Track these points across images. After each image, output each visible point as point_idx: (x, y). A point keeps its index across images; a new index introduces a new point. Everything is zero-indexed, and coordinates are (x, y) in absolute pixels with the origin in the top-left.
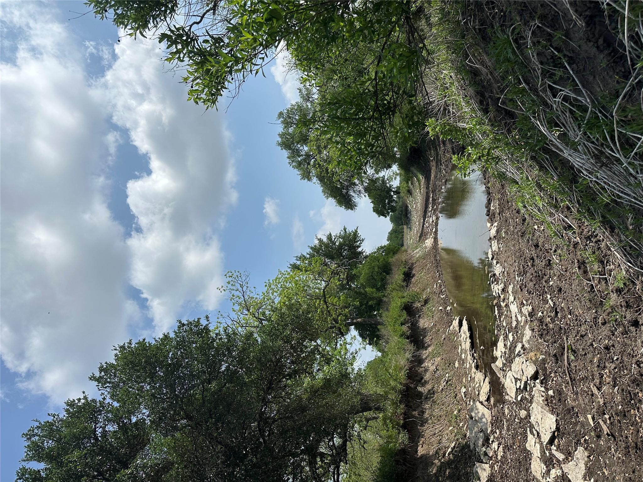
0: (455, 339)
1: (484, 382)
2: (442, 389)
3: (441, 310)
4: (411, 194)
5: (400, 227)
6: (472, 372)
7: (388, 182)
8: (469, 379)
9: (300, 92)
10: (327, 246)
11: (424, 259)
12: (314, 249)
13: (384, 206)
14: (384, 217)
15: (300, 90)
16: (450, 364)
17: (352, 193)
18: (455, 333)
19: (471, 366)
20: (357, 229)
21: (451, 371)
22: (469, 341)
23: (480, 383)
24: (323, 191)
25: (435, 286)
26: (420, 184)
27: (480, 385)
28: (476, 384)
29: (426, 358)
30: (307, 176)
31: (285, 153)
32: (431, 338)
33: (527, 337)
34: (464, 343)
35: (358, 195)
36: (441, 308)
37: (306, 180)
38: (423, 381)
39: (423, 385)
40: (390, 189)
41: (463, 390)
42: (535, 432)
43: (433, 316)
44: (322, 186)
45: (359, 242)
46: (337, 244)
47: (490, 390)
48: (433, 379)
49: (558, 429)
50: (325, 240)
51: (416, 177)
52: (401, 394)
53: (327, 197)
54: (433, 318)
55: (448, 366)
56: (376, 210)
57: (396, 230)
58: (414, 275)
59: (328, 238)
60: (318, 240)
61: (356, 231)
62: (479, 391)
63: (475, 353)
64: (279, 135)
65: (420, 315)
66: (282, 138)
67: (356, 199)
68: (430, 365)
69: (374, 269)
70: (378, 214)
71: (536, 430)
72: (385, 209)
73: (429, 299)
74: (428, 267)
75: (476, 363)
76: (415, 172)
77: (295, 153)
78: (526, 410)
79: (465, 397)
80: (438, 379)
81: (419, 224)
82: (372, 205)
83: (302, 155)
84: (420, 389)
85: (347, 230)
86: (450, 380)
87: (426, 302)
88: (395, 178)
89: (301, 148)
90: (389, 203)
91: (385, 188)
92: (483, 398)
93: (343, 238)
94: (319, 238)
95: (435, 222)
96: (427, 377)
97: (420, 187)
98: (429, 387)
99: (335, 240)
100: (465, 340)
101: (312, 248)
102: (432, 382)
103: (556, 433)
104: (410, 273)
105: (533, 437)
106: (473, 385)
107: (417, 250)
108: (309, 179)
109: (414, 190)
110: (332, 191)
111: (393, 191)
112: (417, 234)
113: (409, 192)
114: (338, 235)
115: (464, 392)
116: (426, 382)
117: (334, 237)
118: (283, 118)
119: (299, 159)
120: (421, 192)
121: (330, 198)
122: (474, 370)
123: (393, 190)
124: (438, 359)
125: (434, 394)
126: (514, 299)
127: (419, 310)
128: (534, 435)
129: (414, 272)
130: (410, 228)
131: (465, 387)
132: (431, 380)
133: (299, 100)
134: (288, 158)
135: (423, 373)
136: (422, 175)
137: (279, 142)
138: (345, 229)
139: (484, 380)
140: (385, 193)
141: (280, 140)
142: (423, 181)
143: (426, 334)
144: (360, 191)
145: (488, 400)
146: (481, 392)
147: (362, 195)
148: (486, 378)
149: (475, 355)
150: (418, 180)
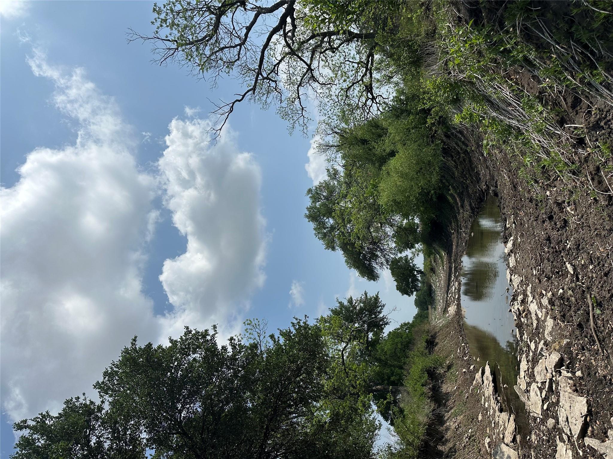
0: (478, 392)
1: (509, 421)
2: (465, 446)
3: (464, 372)
4: (434, 273)
5: (425, 312)
6: (496, 415)
7: (411, 261)
8: (493, 426)
9: (327, 172)
10: (347, 308)
11: (447, 327)
12: (335, 312)
13: (408, 284)
14: (408, 296)
15: (328, 170)
16: (473, 419)
17: (374, 265)
18: (478, 385)
19: (495, 412)
20: (378, 294)
21: (474, 426)
22: (492, 385)
23: (504, 425)
24: (346, 261)
25: (459, 351)
26: (442, 261)
27: (504, 427)
28: (501, 427)
29: (448, 419)
30: (331, 246)
31: (312, 225)
32: (453, 401)
33: (549, 328)
34: (487, 389)
35: (380, 266)
36: (464, 370)
37: (330, 250)
38: (444, 439)
39: (444, 444)
40: (413, 268)
41: (487, 440)
42: (565, 437)
43: (456, 380)
44: (345, 256)
45: (380, 308)
46: (358, 308)
47: (515, 428)
48: (454, 437)
49: (589, 411)
50: (346, 303)
51: (439, 253)
52: (419, 450)
53: (350, 267)
54: (456, 382)
55: (471, 422)
56: (399, 288)
57: (421, 315)
58: (437, 344)
59: (349, 302)
60: (339, 303)
61: (377, 296)
62: (503, 434)
63: (498, 396)
64: (307, 208)
65: (443, 381)
66: (310, 211)
67: (378, 270)
68: (452, 423)
69: (397, 345)
70: (402, 292)
71: (566, 434)
72: (409, 288)
73: (452, 364)
74: (451, 335)
75: (500, 407)
76: (437, 248)
77: (321, 226)
78: (553, 418)
79: (489, 447)
80: (460, 436)
81: (443, 301)
82: (396, 283)
83: (328, 228)
84: (440, 448)
85: (368, 295)
86: (473, 436)
87: (449, 367)
88: (418, 255)
89: (327, 220)
90: (412, 282)
91: (408, 268)
92: (508, 439)
93: (364, 303)
94: (340, 301)
95: (457, 288)
96: (449, 435)
97: (443, 263)
98: (450, 445)
99: (356, 304)
100: (487, 387)
101: (332, 311)
102: (454, 440)
103: (588, 419)
104: (433, 342)
105: (563, 444)
106: (498, 431)
107: (441, 321)
108: (333, 249)
109: (437, 268)
110: (355, 261)
111: (416, 271)
112: (441, 312)
113: (433, 270)
114: (359, 299)
115: (488, 442)
116: (447, 441)
117: (355, 301)
118: (312, 194)
119: (325, 231)
120: (444, 269)
121: (352, 269)
122: (498, 413)
123: (417, 269)
124: (460, 418)
125: (455, 452)
126: (533, 298)
127: (442, 376)
128: (564, 442)
129: (437, 341)
130: (435, 309)
131: (489, 437)
132: (453, 438)
133: (327, 178)
134: (315, 229)
135: (444, 432)
136: (445, 251)
137: (307, 214)
138: (366, 294)
139: (509, 419)
140: (408, 272)
141: (307, 212)
142: (445, 258)
143: (449, 398)
144: (382, 263)
145: (514, 440)
146: (506, 433)
147: (384, 267)
148: (510, 416)
149: (499, 398)
150: (441, 257)
